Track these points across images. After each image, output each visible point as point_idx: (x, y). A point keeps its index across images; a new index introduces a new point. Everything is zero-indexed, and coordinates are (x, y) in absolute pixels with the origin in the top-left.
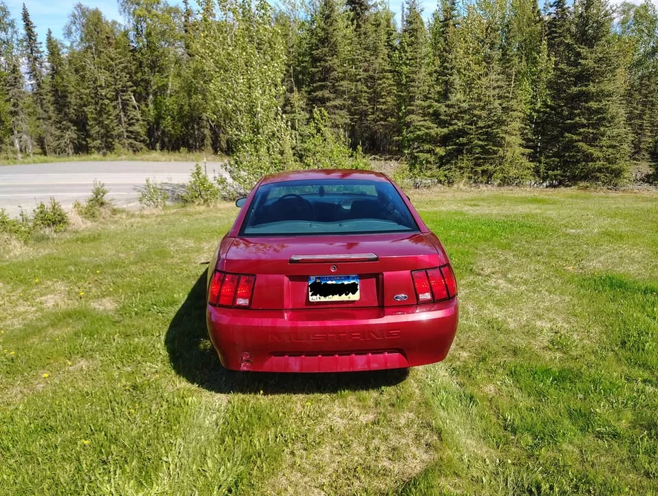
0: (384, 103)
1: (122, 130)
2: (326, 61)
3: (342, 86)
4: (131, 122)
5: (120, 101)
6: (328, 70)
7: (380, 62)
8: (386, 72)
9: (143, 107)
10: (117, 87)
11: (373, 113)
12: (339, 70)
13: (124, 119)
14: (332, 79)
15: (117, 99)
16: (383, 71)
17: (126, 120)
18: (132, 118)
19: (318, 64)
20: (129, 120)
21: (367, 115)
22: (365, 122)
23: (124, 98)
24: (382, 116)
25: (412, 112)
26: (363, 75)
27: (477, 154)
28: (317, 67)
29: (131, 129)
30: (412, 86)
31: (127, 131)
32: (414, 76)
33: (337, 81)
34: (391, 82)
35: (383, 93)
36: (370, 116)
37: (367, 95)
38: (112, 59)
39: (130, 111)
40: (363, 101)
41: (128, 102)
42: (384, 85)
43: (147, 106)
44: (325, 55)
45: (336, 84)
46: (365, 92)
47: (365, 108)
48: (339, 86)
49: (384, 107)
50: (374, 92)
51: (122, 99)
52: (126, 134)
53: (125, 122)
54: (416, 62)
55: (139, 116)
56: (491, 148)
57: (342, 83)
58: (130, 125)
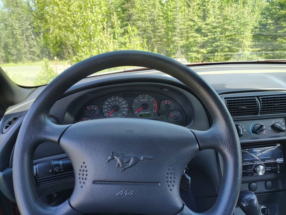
0: (160, 32)
1: (26, 50)
2: (129, 11)
3: (138, 24)
4: (31, 46)
5: (25, 36)
6: (130, 16)
7: (157, 12)
8: (160, 16)
9: (38, 39)
10: (22, 29)
11: (154, 38)
12: (137, 15)
13: (27, 45)
14: (133, 20)
15: (23, 35)
16: (159, 16)
17: (28, 45)
18: (31, 45)
19: (125, 12)
20: (30, 46)
21: (151, 39)
22: (150, 42)
23: (26, 34)
24: (159, 39)
25: (175, 36)
26: (148, 18)
27: (226, 52)
28: (124, 14)
29: (31, 50)
30: (175, 22)
31: (29, 51)
32: (176, 17)
33: (136, 21)
34: (163, 21)
35: (159, 27)
36: (153, 39)
37: (151, 28)
38: (19, 14)
39: (30, 40)
40: (149, 31)
41: (29, 36)
42: (159, 23)
43: (40, 38)
44: (129, 8)
45: (135, 23)
46: (150, 27)
47: (150, 35)
48: (136, 23)
49: (160, 34)
50: (154, 27)
51: (25, 35)
52: (28, 53)
53: (28, 46)
54: (176, 10)
55: (35, 43)
56: (234, 48)
57: (138, 22)
58: (31, 48)
